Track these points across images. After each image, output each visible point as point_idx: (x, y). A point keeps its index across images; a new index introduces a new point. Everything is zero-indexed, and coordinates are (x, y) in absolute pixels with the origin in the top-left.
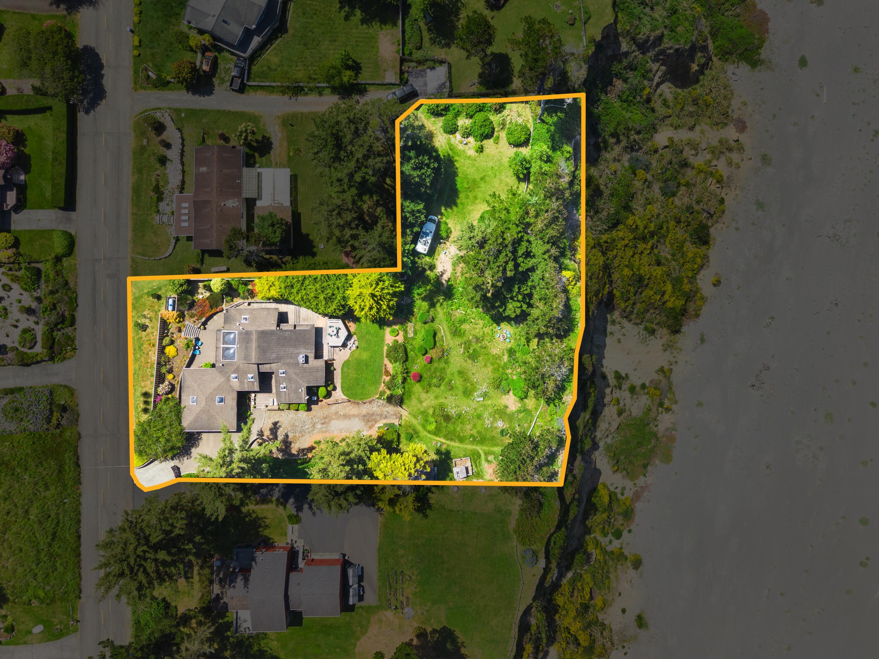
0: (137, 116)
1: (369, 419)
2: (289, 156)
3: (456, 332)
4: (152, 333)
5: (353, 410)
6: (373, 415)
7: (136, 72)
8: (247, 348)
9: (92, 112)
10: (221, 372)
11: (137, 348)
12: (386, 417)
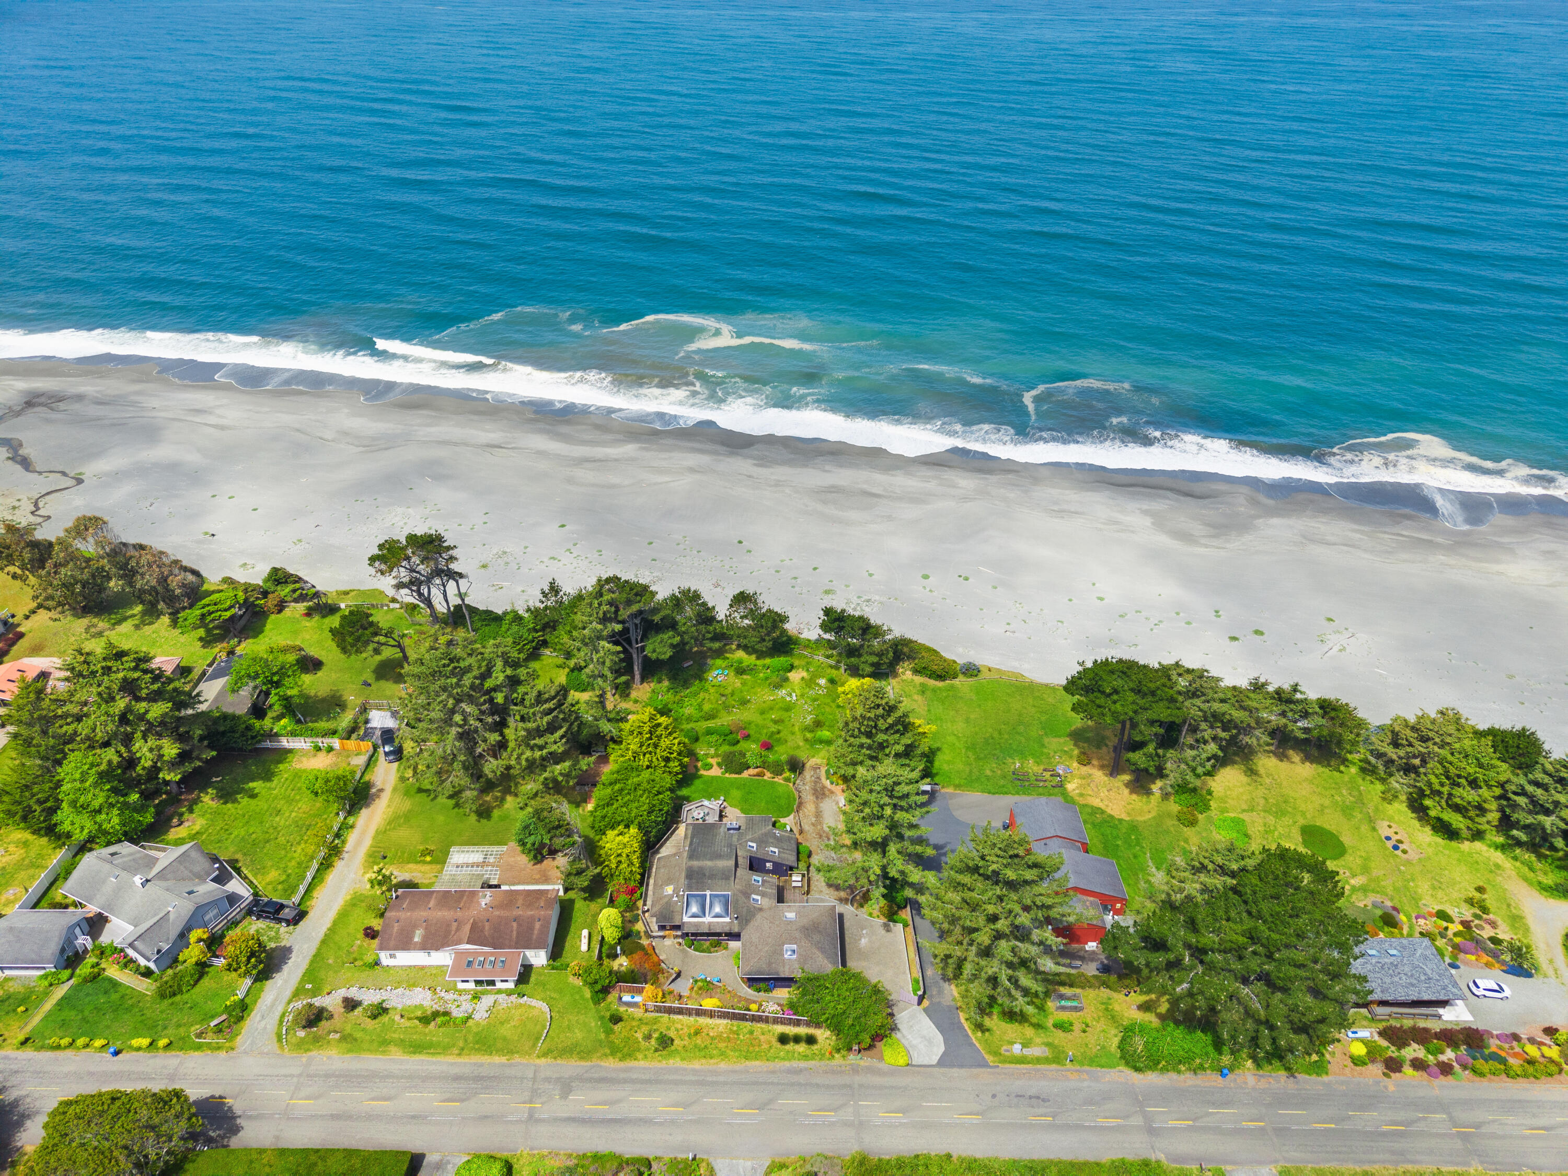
0: (282, 1047)
1: (820, 793)
2: (430, 863)
3: (710, 716)
4: (677, 1030)
5: (809, 808)
6: (815, 790)
7: (199, 1047)
8: (712, 876)
9: (238, 1121)
10: (748, 921)
11: (703, 1053)
12: (819, 778)
